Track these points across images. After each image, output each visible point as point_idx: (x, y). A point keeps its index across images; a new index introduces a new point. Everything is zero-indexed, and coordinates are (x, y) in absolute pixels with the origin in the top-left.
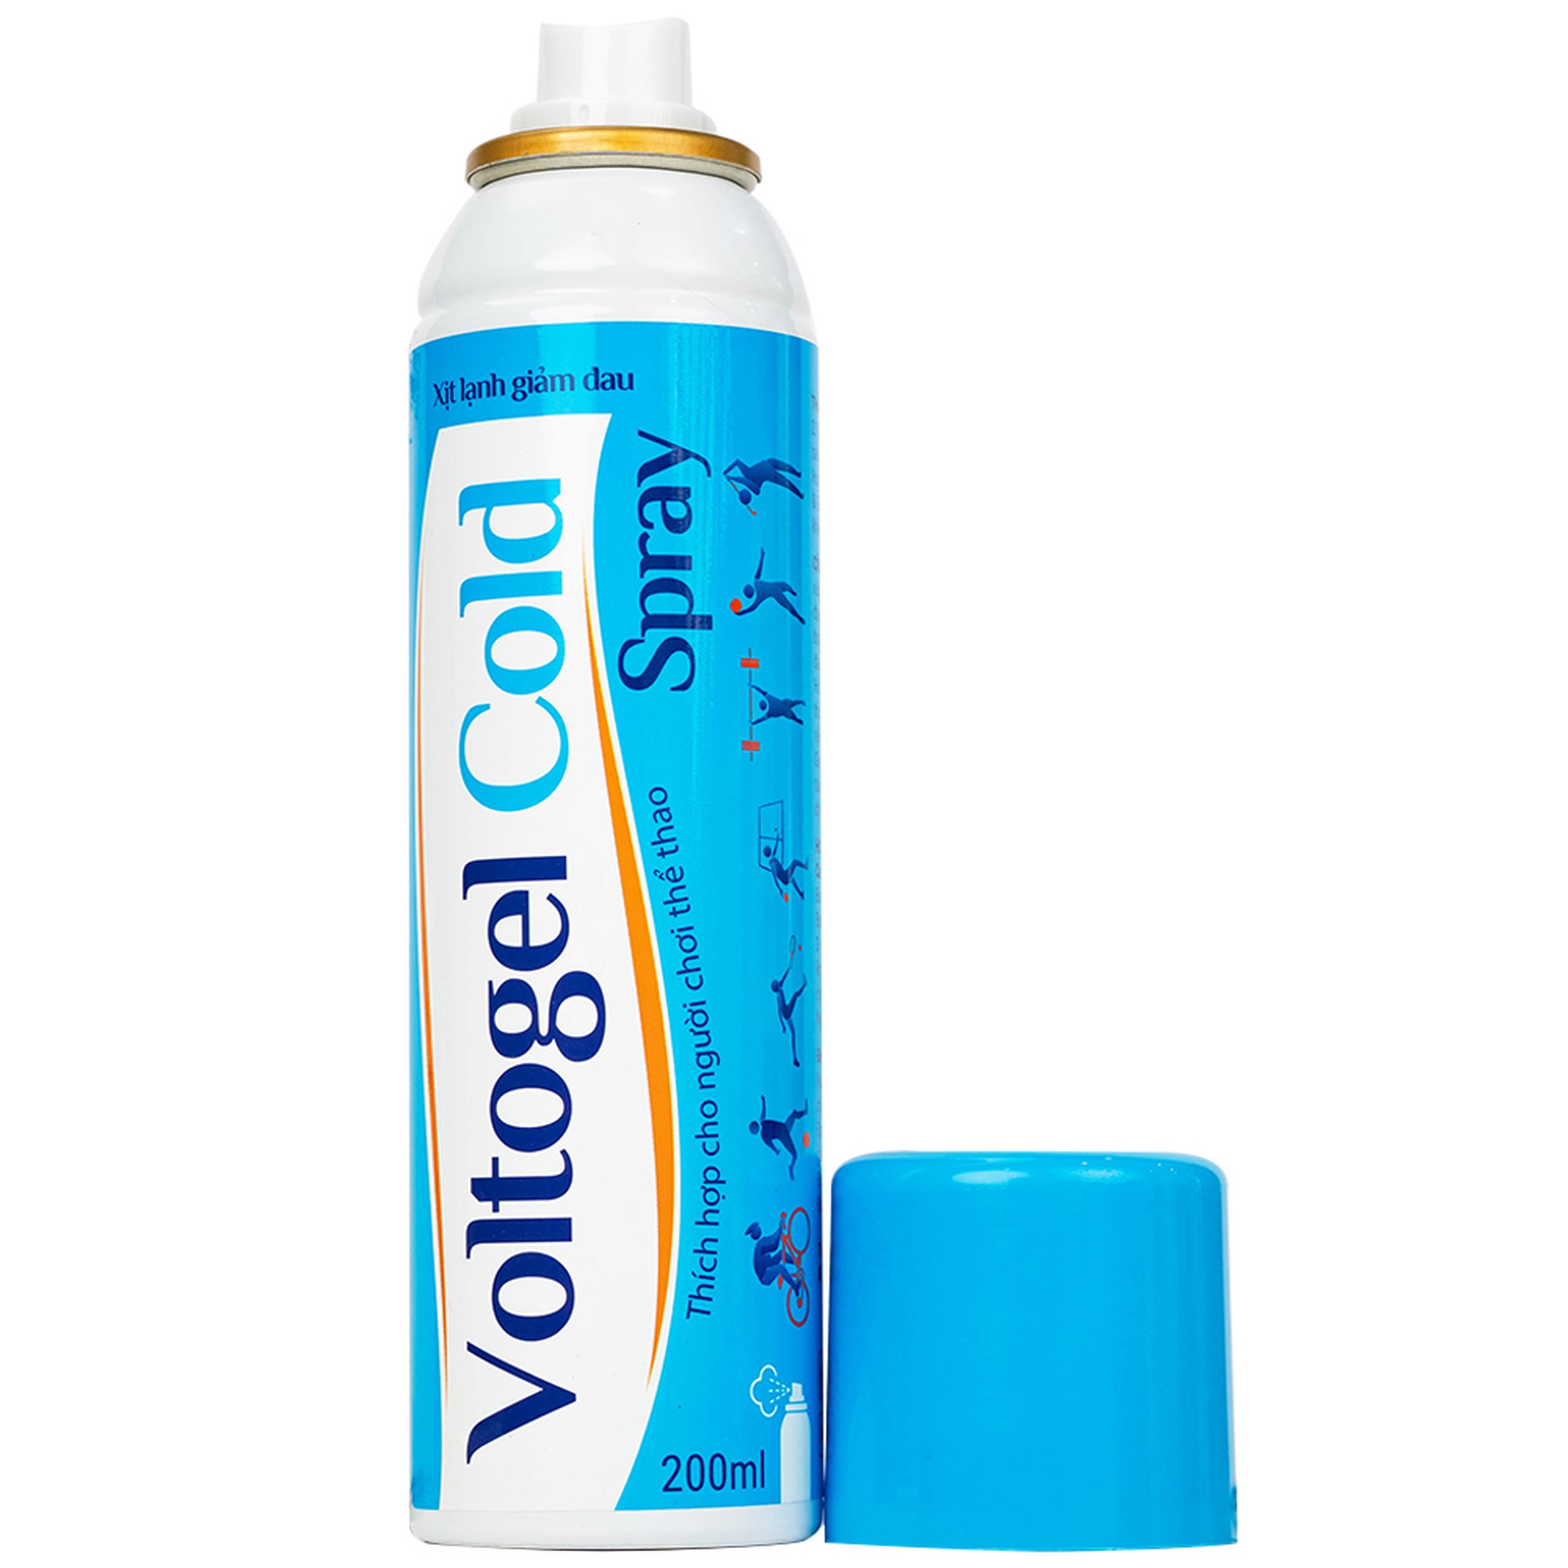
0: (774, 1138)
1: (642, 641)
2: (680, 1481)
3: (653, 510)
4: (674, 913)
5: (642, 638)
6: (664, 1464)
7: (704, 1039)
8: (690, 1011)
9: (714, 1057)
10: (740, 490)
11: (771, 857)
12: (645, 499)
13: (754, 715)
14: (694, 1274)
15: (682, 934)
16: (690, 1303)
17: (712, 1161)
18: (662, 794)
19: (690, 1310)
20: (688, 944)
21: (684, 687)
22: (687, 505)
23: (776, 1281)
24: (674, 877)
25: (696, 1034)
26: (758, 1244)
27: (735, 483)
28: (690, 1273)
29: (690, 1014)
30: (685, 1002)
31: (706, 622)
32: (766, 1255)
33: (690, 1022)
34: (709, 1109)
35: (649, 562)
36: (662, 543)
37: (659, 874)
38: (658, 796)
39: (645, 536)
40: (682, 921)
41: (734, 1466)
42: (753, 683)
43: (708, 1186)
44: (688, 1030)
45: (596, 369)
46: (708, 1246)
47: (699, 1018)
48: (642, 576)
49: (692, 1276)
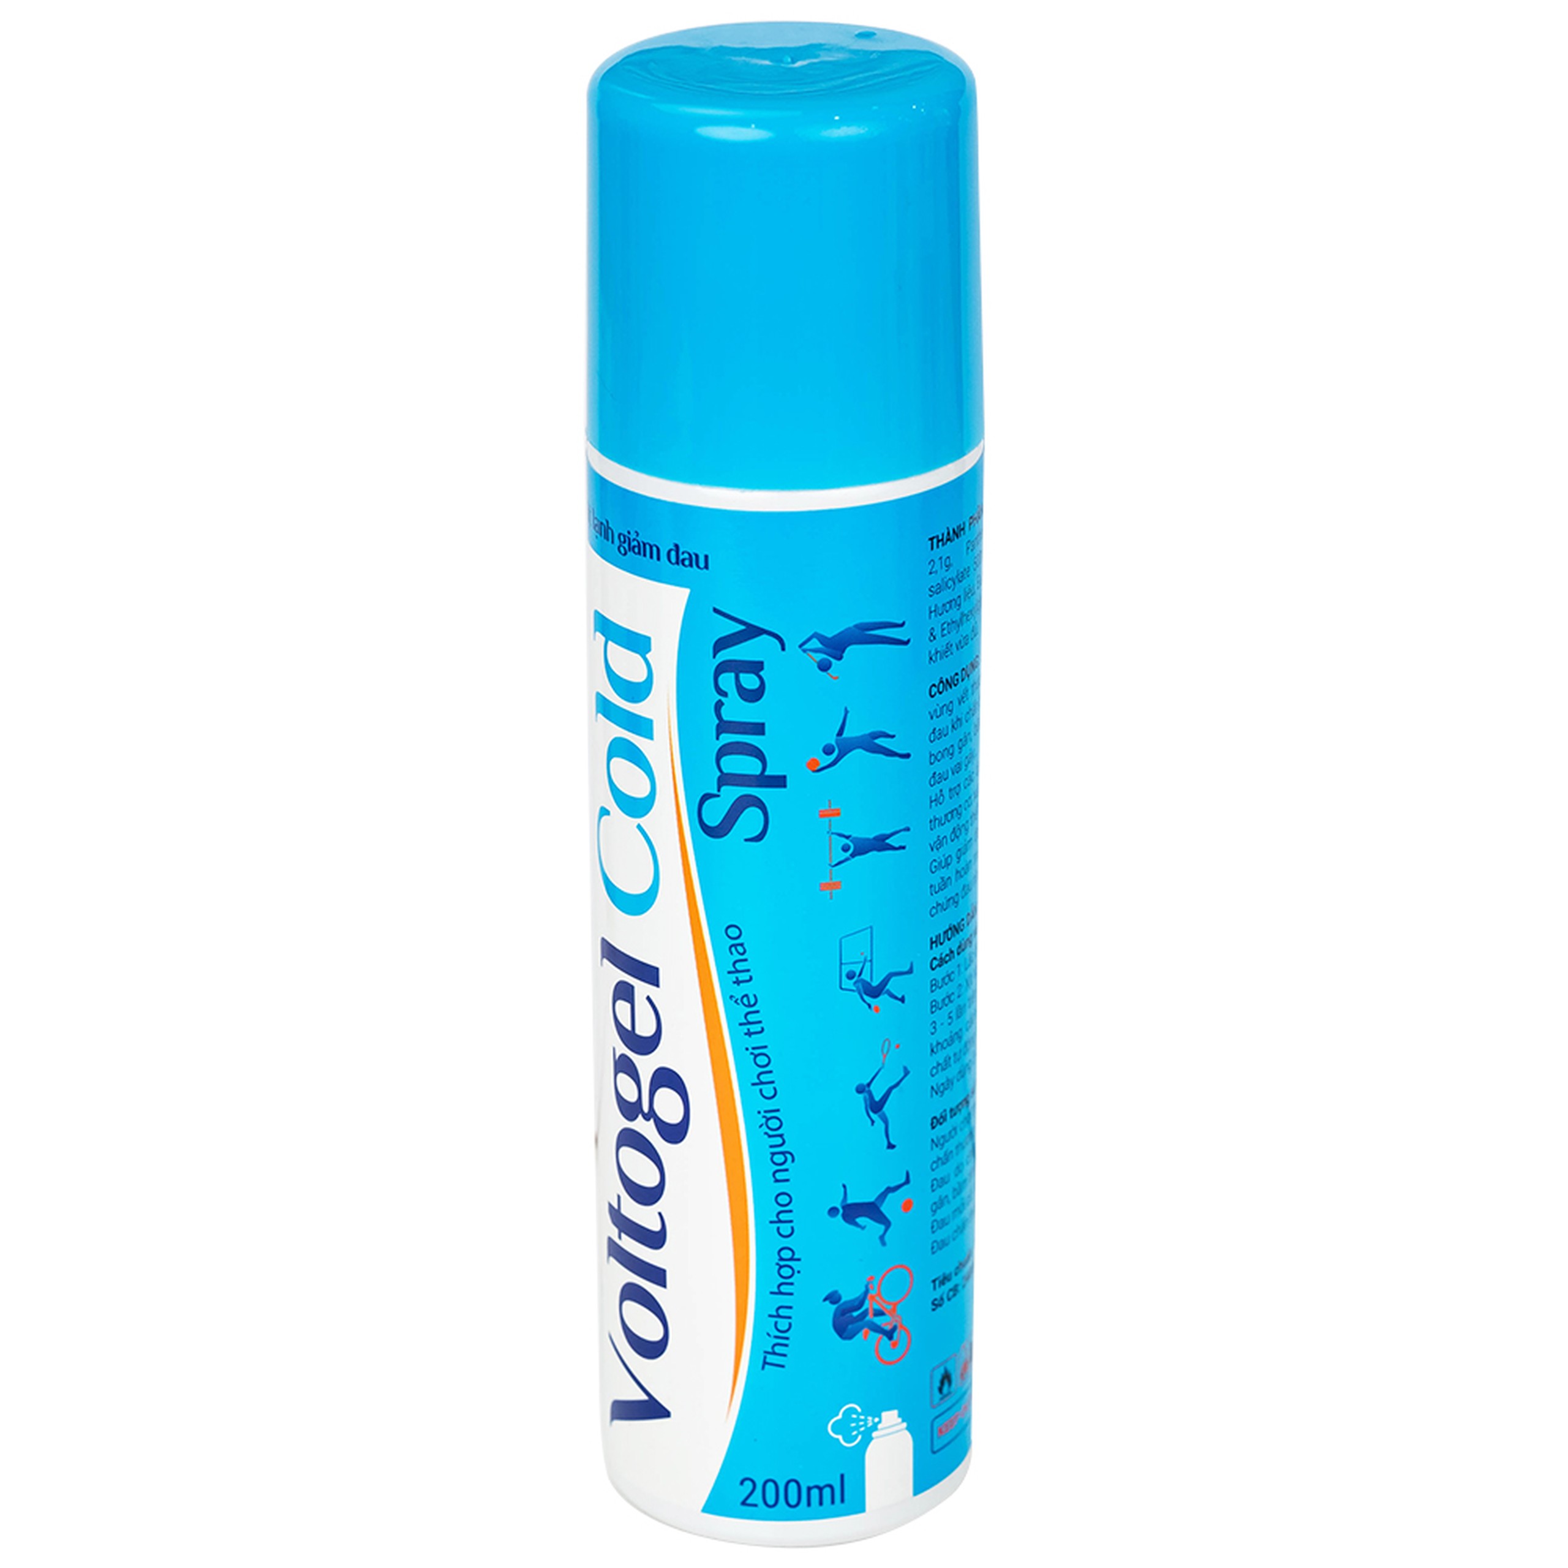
0: (857, 1217)
1: (718, 796)
2: (757, 1498)
3: (727, 680)
4: (749, 1034)
5: (718, 793)
6: (742, 1483)
7: (779, 1141)
8: (764, 1117)
9: (789, 1156)
10: (818, 659)
11: (855, 979)
12: (721, 669)
13: (833, 858)
14: (768, 1335)
15: (757, 1052)
16: (765, 1358)
17: (786, 1242)
18: (737, 930)
19: (765, 1363)
20: (762, 1060)
21: (759, 838)
22: (761, 678)
23: (860, 1335)
24: (749, 1003)
25: (770, 1136)
26: (837, 1309)
27: (811, 653)
28: (765, 1334)
29: (764, 1120)
30: (759, 1109)
31: (779, 782)
32: (848, 1315)
33: (764, 1127)
34: (784, 1200)
35: (724, 727)
36: (737, 710)
37: (734, 999)
38: (733, 932)
39: (720, 703)
40: (756, 1040)
41: (809, 1489)
42: (833, 830)
43: (782, 1263)
44: (762, 1133)
45: (677, 546)
46: (782, 1312)
47: (774, 1124)
48: (717, 738)
49: (767, 1337)
